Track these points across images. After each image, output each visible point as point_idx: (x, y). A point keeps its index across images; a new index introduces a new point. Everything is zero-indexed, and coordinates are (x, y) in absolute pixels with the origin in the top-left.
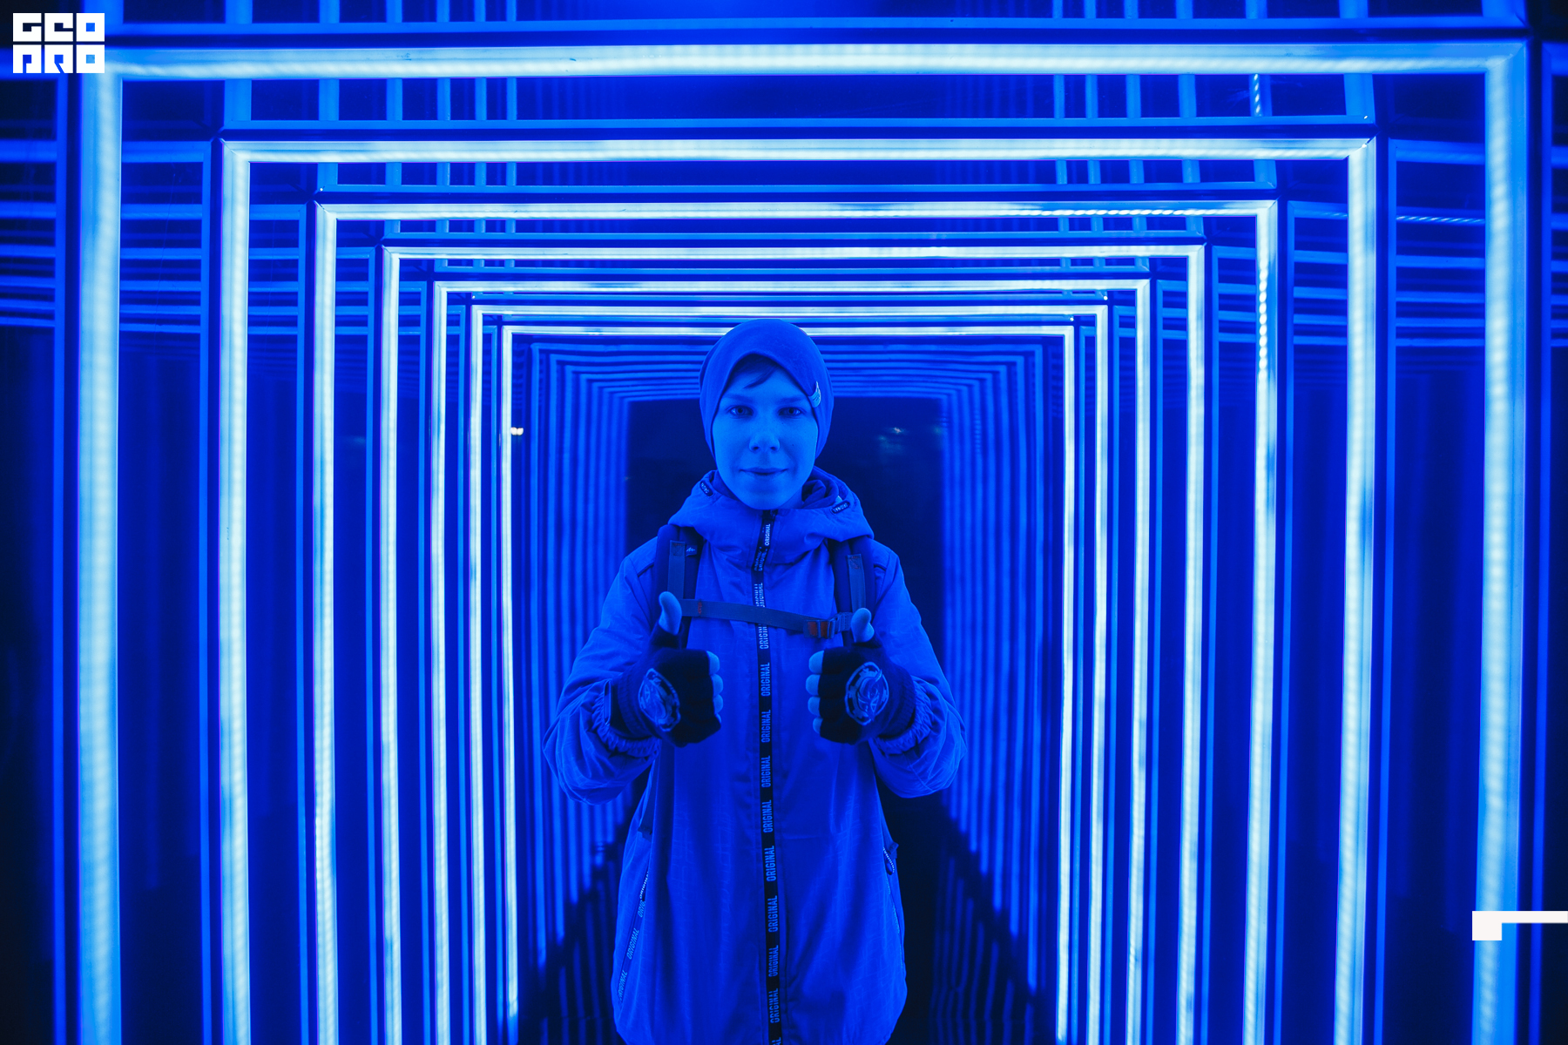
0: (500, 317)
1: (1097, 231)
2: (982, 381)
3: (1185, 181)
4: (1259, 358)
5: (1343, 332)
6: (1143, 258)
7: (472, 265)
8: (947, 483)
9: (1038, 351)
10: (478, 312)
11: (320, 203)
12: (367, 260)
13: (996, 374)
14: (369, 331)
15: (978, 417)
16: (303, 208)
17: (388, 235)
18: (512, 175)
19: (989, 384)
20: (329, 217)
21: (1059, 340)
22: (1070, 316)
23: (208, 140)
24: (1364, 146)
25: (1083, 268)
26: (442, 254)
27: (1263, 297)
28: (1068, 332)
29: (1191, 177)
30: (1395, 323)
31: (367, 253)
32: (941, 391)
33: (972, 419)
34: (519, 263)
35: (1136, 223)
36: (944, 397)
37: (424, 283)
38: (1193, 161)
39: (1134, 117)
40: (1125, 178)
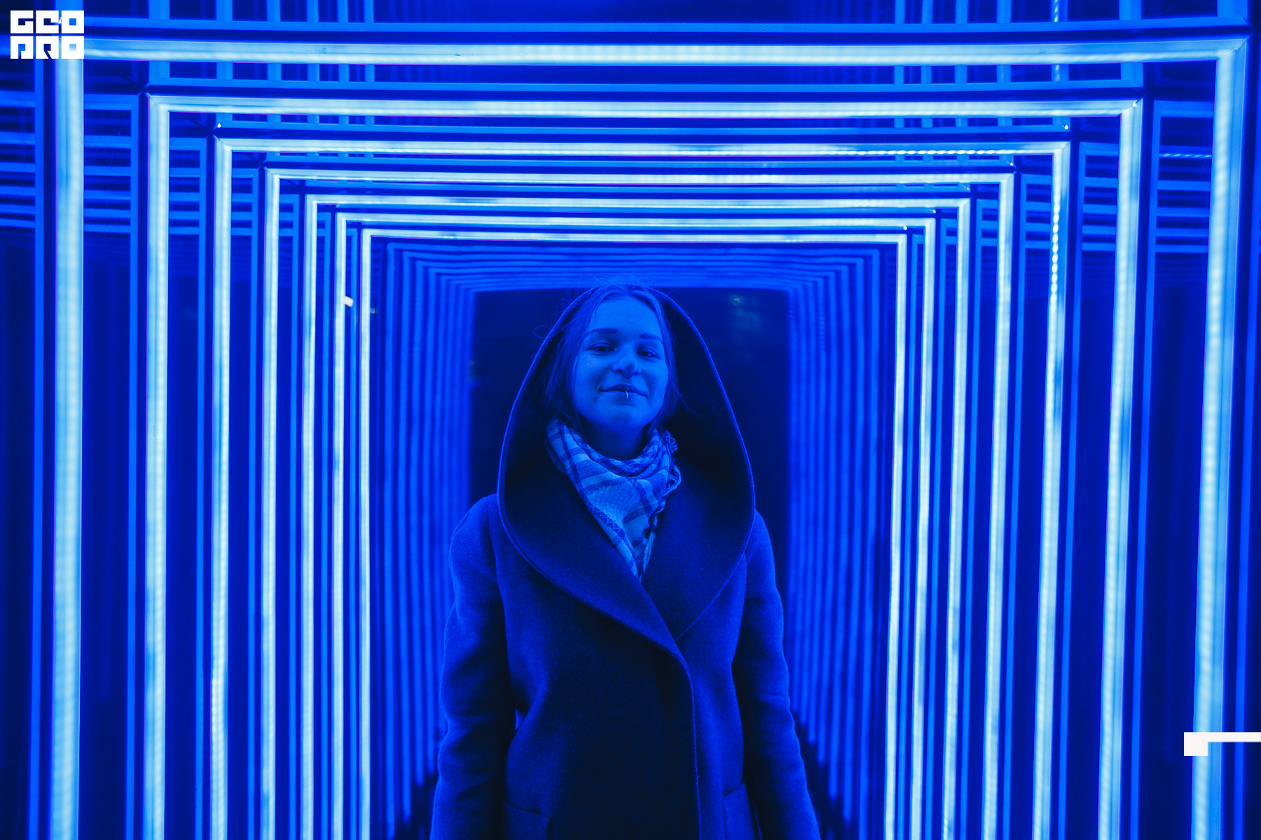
2: (826, 280)
4: (1051, 283)
8: (794, 377)
9: (876, 255)
10: (342, 219)
12: (252, 179)
13: (838, 273)
15: (822, 313)
19: (832, 283)
21: (894, 247)
23: (136, 94)
24: (1134, 105)
28: (901, 240)
30: (1155, 232)
31: (251, 174)
32: (788, 284)
33: (817, 315)
36: (791, 291)
37: (297, 197)
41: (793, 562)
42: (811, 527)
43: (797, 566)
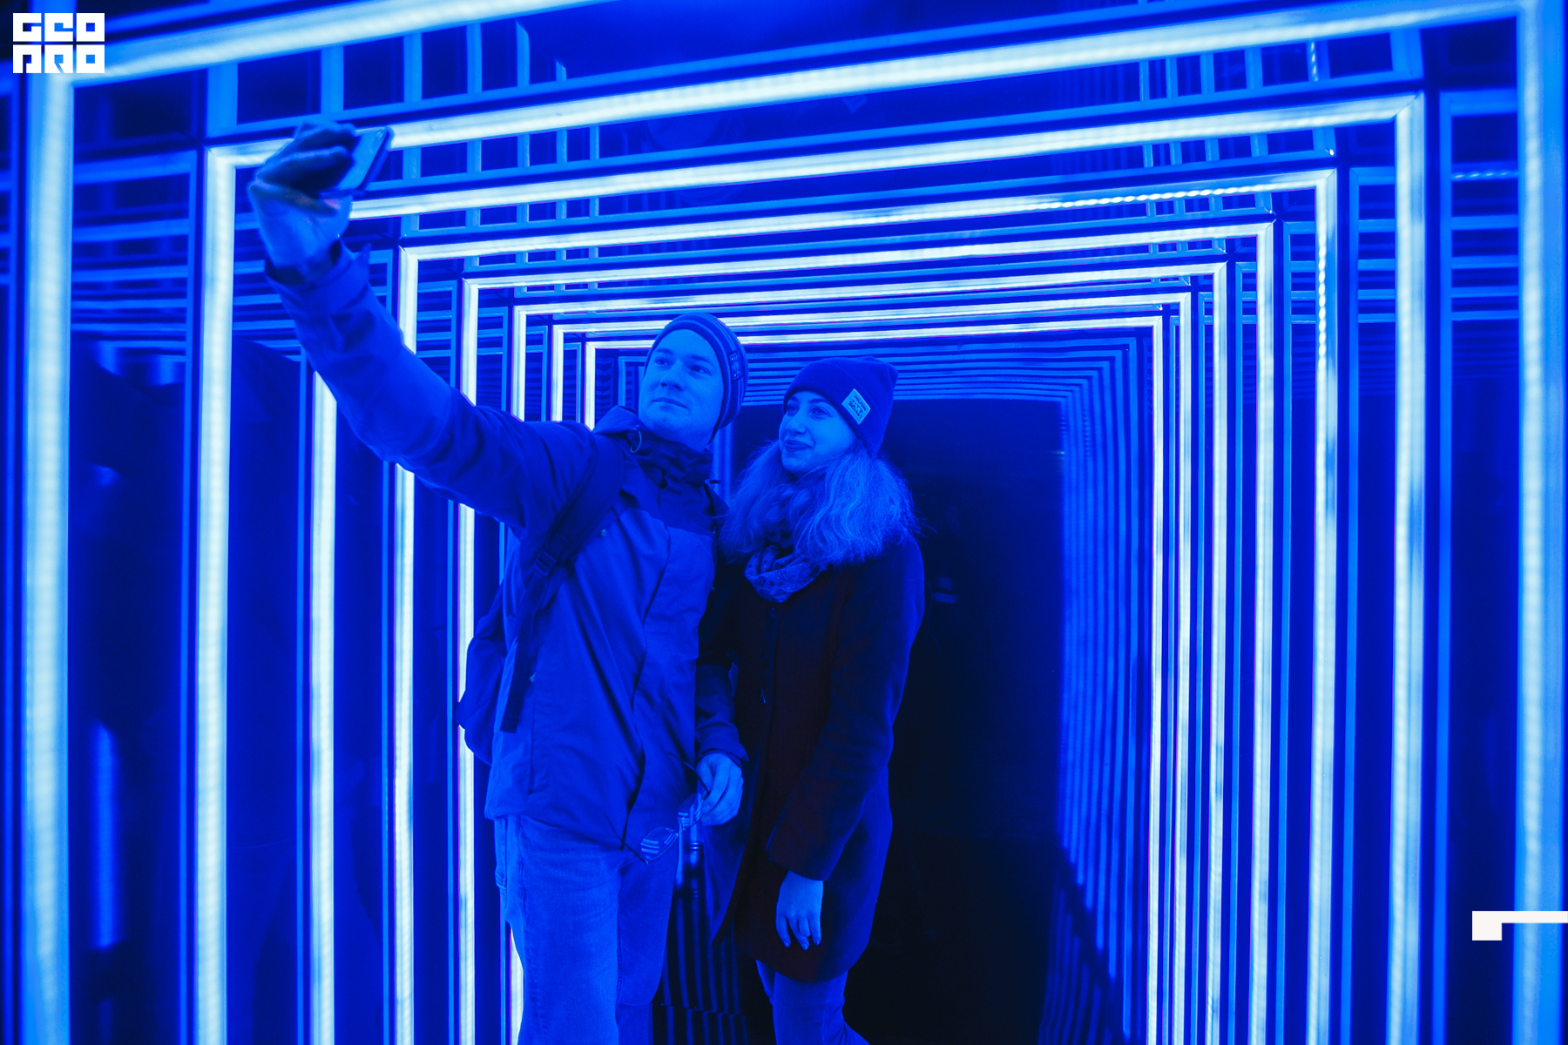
0: (584, 334)
1: (1180, 214)
2: (1089, 378)
3: (1253, 155)
5: (1391, 307)
6: (1219, 240)
7: (553, 289)
8: (1066, 490)
10: (559, 331)
11: (403, 247)
12: (450, 292)
13: (1100, 370)
14: (451, 353)
16: (390, 252)
17: (468, 269)
18: (595, 208)
19: (1095, 382)
20: (411, 259)
21: (1148, 331)
22: (1158, 305)
24: (1413, 103)
25: (1169, 255)
26: (521, 282)
27: (1322, 277)
28: (1156, 323)
29: (1259, 151)
30: (1449, 293)
31: (449, 286)
34: (601, 285)
35: (1212, 202)
37: (506, 309)
38: (1260, 135)
39: (1208, 94)
40: (1201, 156)
41: (1066, 688)
42: (1082, 648)
43: (1069, 691)
